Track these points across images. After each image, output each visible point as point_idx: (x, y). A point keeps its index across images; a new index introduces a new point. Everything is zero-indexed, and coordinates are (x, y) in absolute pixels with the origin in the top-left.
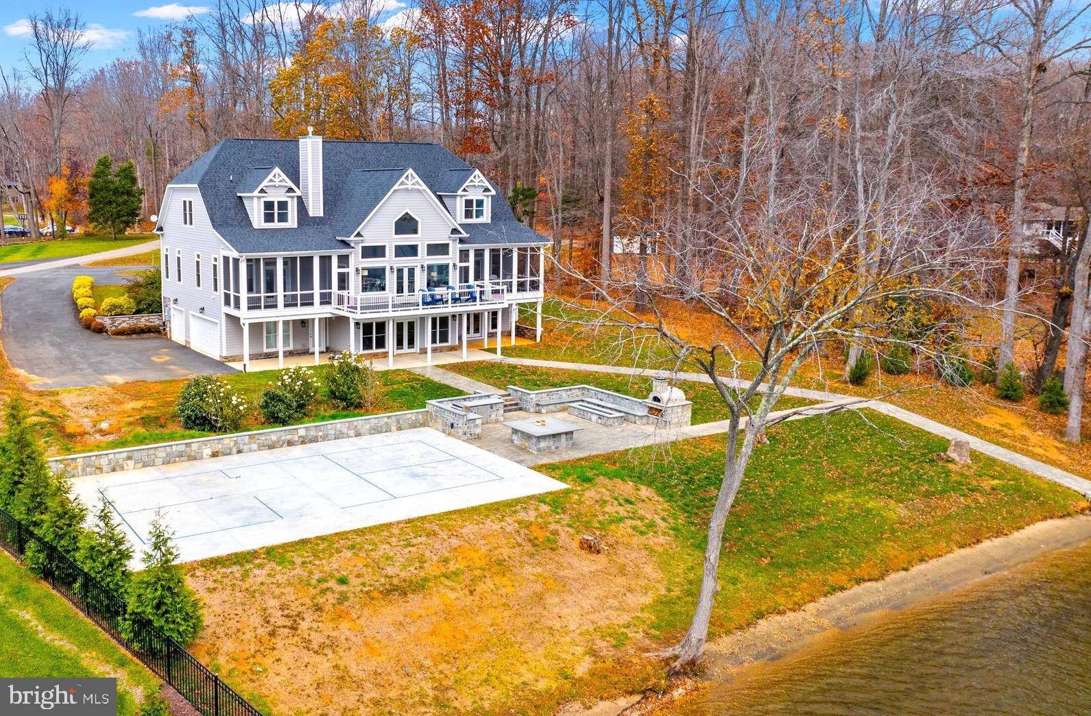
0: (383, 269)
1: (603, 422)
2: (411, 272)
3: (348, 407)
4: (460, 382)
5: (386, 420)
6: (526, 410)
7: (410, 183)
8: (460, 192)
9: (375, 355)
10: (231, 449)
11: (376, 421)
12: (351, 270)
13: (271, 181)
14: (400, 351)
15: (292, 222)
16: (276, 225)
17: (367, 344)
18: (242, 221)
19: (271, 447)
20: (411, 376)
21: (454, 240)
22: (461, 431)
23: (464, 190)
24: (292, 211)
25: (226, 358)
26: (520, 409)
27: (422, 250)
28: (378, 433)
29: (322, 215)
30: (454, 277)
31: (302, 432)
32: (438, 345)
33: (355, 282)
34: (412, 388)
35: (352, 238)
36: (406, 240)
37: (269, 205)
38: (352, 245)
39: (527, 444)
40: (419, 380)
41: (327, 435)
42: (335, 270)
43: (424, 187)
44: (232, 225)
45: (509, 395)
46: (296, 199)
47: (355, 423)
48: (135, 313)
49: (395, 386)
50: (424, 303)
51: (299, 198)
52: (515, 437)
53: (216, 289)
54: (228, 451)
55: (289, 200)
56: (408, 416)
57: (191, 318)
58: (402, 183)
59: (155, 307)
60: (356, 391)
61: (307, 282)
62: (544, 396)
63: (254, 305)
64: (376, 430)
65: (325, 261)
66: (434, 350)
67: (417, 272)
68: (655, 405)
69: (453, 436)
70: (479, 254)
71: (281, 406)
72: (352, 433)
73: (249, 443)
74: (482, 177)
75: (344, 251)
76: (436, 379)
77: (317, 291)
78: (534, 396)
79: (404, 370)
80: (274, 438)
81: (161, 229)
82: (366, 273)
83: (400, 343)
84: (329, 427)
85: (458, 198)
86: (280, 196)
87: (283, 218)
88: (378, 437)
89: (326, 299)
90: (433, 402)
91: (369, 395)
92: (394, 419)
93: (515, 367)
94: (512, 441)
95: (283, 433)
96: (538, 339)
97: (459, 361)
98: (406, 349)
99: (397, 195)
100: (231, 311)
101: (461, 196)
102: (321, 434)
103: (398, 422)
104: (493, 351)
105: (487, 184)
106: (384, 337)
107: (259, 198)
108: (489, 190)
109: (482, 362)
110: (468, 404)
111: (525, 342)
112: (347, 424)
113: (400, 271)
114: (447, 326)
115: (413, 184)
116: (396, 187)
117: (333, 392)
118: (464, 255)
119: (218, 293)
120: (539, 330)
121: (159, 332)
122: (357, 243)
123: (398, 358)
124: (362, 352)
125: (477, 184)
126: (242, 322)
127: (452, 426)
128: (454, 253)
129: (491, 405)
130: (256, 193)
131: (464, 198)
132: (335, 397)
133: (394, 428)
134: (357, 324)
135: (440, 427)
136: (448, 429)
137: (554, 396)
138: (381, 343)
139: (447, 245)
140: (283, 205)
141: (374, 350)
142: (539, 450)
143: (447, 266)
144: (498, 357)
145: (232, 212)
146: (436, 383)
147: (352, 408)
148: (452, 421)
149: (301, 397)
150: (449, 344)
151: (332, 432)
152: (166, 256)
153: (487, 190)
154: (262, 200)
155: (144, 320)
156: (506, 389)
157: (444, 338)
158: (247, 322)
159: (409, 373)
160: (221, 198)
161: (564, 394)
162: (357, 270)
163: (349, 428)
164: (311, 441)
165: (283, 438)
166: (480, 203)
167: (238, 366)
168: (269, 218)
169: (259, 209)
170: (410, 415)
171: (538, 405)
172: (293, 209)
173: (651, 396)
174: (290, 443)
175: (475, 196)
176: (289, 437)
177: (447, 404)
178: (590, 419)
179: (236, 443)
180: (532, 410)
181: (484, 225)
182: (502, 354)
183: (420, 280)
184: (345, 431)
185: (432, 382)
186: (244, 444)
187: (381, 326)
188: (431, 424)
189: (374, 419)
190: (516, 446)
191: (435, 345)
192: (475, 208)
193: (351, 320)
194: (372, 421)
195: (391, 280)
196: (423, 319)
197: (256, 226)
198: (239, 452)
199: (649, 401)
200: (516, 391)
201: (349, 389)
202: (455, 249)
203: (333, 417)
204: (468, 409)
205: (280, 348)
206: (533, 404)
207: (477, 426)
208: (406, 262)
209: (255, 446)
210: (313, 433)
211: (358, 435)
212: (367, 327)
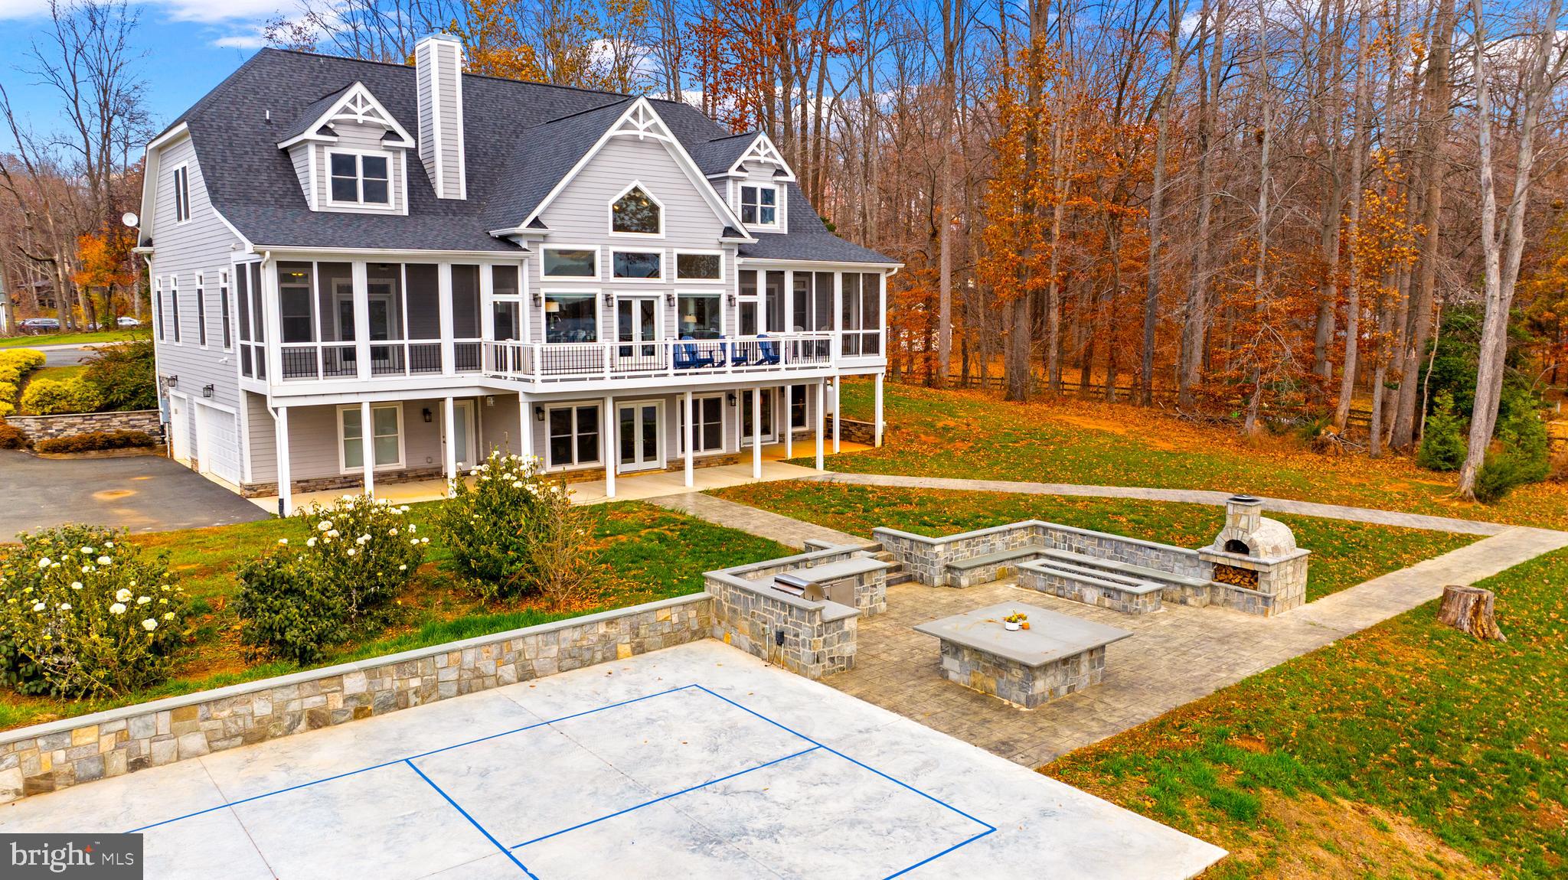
0: (591, 302)
1: (1117, 604)
2: (648, 309)
3: (503, 595)
4: (759, 522)
5: (602, 629)
6: (921, 581)
7: (641, 126)
8: (732, 172)
9: (578, 476)
10: (103, 759)
11: (577, 634)
12: (522, 298)
13: (346, 110)
14: (629, 467)
15: (397, 202)
16: (360, 206)
17: (561, 454)
18: (284, 196)
19: (253, 738)
20: (655, 515)
21: (729, 251)
22: (806, 653)
23: (740, 168)
24: (398, 181)
25: (250, 488)
26: (909, 579)
27: (668, 266)
28: (584, 664)
29: (463, 196)
30: (729, 320)
31: (356, 684)
32: (703, 453)
33: (531, 326)
34: (662, 539)
35: (523, 228)
36: (637, 243)
37: (343, 164)
38: (524, 245)
39: (992, 684)
40: (674, 521)
41: (435, 686)
42: (488, 298)
43: (671, 138)
44: (259, 203)
45: (879, 548)
46: (403, 156)
47: (520, 645)
48: (99, 409)
49: (623, 538)
50: (679, 364)
51: (412, 154)
52: (949, 663)
53: (228, 344)
54: (94, 768)
55: (389, 157)
56: (662, 615)
57: (197, 410)
58: (625, 126)
59: (144, 397)
60: (523, 554)
61: (425, 320)
62: (961, 546)
63: (297, 366)
64: (577, 659)
65: (465, 276)
66: (697, 463)
67: (660, 310)
68: (1235, 559)
69: (784, 665)
70: (775, 278)
71: (292, 609)
72: (509, 671)
73: (174, 734)
74: (772, 148)
75: (505, 257)
76: (712, 518)
77: (447, 341)
78: (942, 547)
79: (639, 503)
80: (262, 708)
81: (149, 243)
82: (555, 308)
83: (627, 454)
84: (441, 661)
85: (730, 184)
86: (369, 146)
87: (376, 192)
88: (584, 678)
89: (468, 358)
90: (723, 574)
91: (559, 564)
92: (624, 626)
93: (862, 490)
94: (943, 674)
95: (293, 693)
96: (878, 442)
97: (749, 481)
98: (639, 463)
99: (615, 151)
100: (254, 384)
101: (736, 179)
102: (415, 683)
103: (635, 631)
104: (810, 463)
105: (780, 161)
106: (595, 438)
107: (320, 145)
108: (784, 173)
109: (795, 482)
110: (806, 576)
111: (857, 449)
112: (495, 651)
113: (625, 307)
114: (718, 417)
115: (648, 130)
116: (612, 131)
117: (463, 560)
118: (747, 279)
119: (231, 351)
120: (880, 424)
121: (153, 444)
122: (534, 241)
123: (621, 480)
124: (549, 468)
125: (762, 159)
126: (271, 404)
127: (780, 638)
128: (729, 275)
129: (860, 576)
130: (311, 133)
131: (740, 185)
132: (472, 573)
133: (625, 649)
134: (537, 410)
135: (746, 641)
136: (769, 647)
137: (981, 548)
138: (590, 451)
139: (716, 258)
140: (376, 166)
141: (576, 465)
142: (1030, 701)
143: (715, 301)
144: (819, 473)
145: (264, 177)
146: (712, 527)
147: (513, 599)
148: (780, 625)
149: (372, 576)
150: (723, 451)
151: (452, 675)
152: (159, 293)
153: (780, 172)
154: (328, 152)
155: (117, 423)
156: (871, 536)
157: (713, 440)
158: (283, 405)
159: (651, 507)
160: (239, 151)
161: (998, 542)
162: (536, 298)
163: (500, 661)
164: (385, 707)
165: (295, 706)
166: (769, 196)
167: (269, 505)
168: (343, 190)
169: (320, 171)
170: (666, 609)
171: (949, 568)
172: (397, 175)
173: (1223, 538)
174: (317, 720)
175: (761, 181)
176: (314, 702)
177: (760, 581)
178: (1081, 599)
179: (123, 738)
180: (938, 580)
181: (778, 236)
182: (825, 468)
183: (666, 322)
184: (489, 667)
185: (703, 525)
186: (156, 738)
187: (590, 418)
188: (719, 632)
189: (572, 630)
190: (963, 691)
191: (698, 454)
192: (759, 205)
193: (522, 398)
194: (564, 634)
195: (606, 321)
196: (672, 397)
197: (314, 206)
198: (138, 764)
199: (1216, 550)
200: (896, 538)
201: (505, 548)
202: (730, 266)
203: (458, 631)
204: (816, 590)
205: (368, 468)
206: (939, 566)
207: (845, 637)
208: (636, 288)
209: (194, 742)
210: (390, 683)
211: (527, 675)
212: (560, 419)
